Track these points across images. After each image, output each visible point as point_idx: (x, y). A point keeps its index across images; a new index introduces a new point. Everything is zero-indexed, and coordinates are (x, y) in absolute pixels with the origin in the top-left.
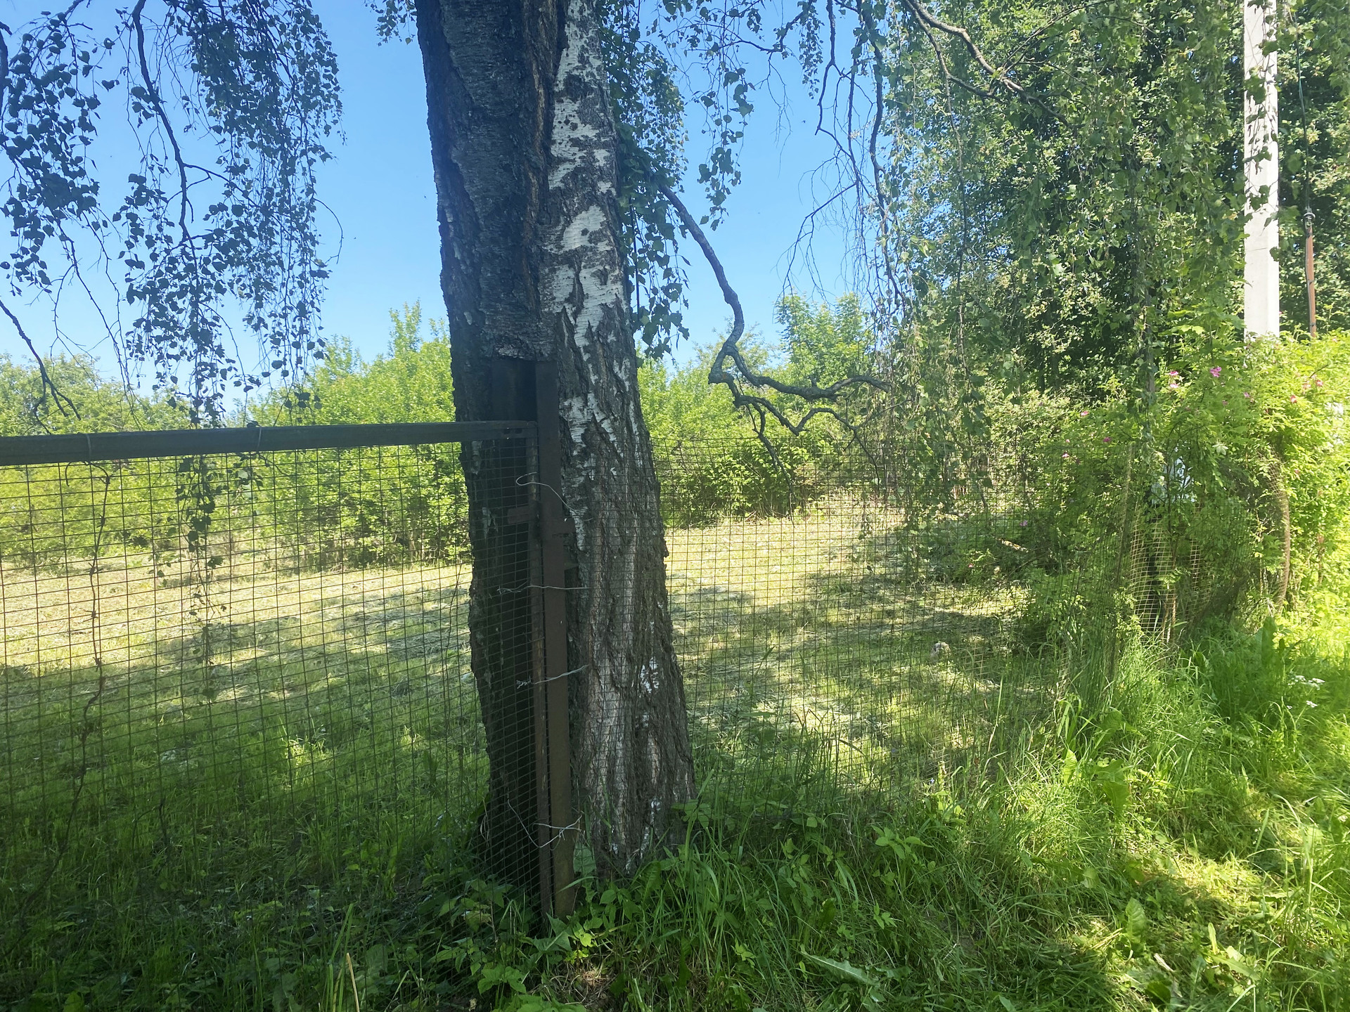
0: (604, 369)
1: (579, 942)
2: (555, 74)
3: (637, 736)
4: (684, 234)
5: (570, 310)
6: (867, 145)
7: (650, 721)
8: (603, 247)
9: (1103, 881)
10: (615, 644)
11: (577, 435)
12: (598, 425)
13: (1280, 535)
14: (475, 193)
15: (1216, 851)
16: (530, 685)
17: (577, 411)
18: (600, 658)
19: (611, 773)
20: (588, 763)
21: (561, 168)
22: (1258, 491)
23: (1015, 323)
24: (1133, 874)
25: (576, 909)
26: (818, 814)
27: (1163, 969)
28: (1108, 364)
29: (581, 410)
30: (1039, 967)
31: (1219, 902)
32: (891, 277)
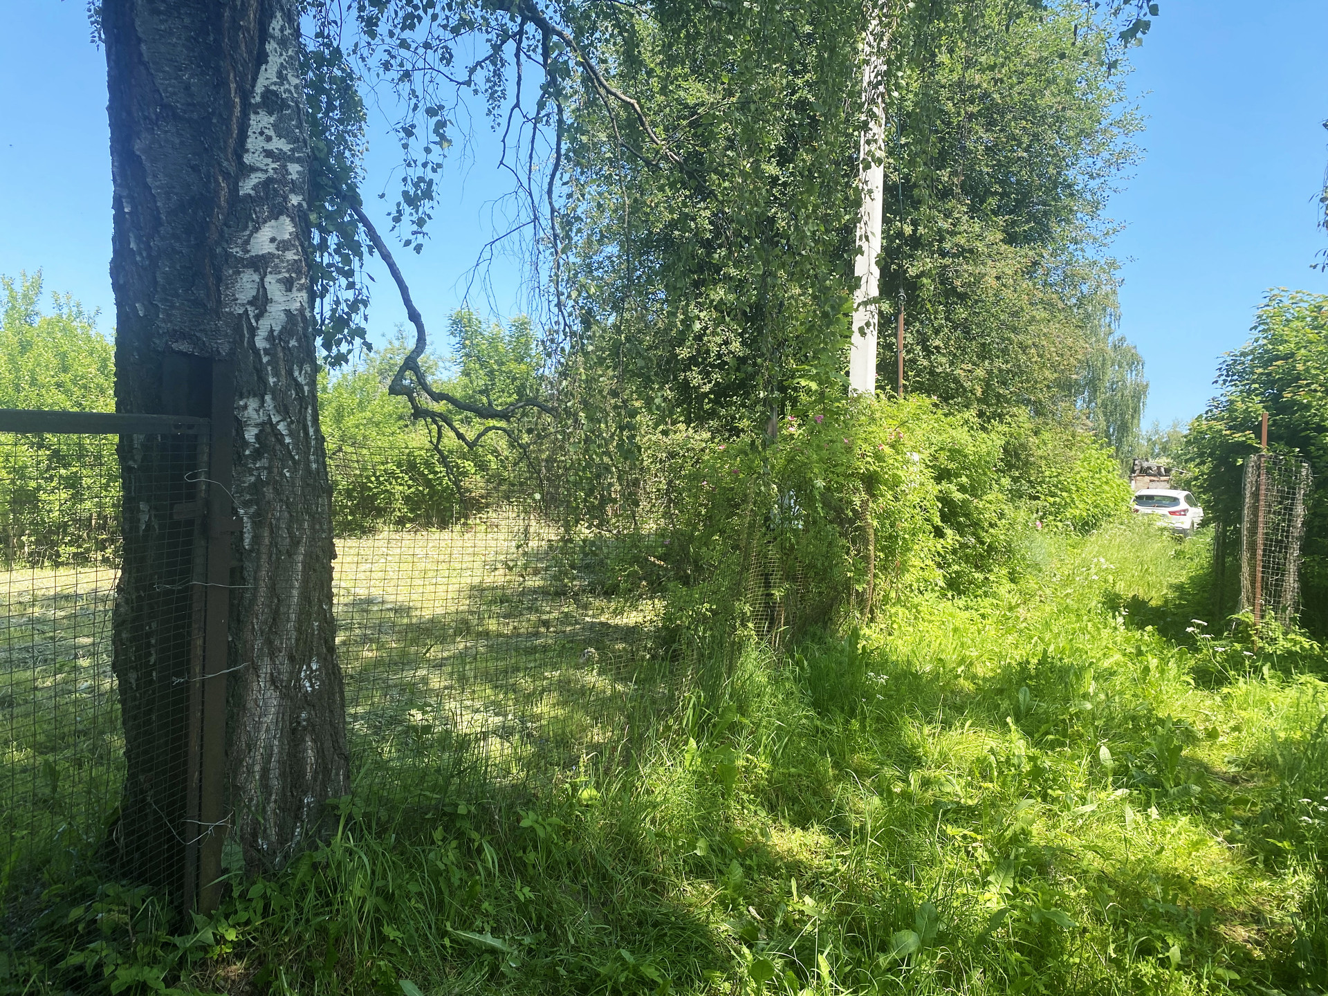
0: (283, 372)
1: (223, 937)
2: (253, 86)
3: (293, 735)
4: (371, 253)
5: (252, 311)
6: (546, 187)
7: (308, 720)
8: (291, 256)
9: (713, 851)
10: (277, 642)
11: (250, 434)
12: (273, 427)
13: (866, 558)
14: (158, 187)
15: (802, 821)
16: (187, 682)
17: (252, 411)
18: (260, 656)
19: (265, 772)
20: (241, 761)
21: (253, 176)
22: (851, 521)
23: (668, 362)
24: (737, 843)
25: (222, 903)
26: (469, 802)
27: (755, 918)
28: (743, 405)
29: (257, 411)
30: (655, 925)
31: (801, 862)
32: (560, 310)
